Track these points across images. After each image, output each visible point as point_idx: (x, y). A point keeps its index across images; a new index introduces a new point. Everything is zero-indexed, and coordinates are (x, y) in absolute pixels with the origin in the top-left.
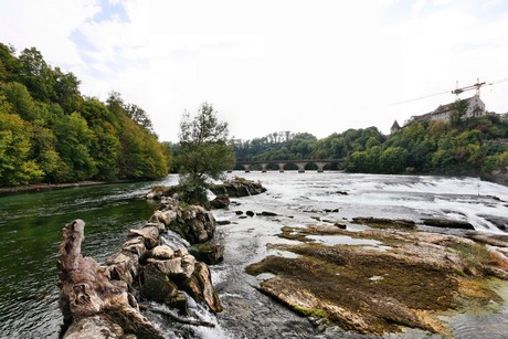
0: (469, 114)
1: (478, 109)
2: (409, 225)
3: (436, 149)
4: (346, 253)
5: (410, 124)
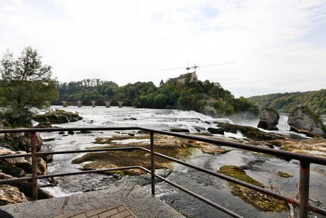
0: (192, 80)
1: (195, 79)
3: (179, 97)
5: (168, 82)
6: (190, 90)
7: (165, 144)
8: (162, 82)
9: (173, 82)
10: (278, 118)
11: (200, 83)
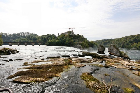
0: (71, 34)
1: (73, 33)
2: (59, 57)
3: (66, 41)
4: (43, 66)
5: (61, 34)
6: (71, 38)
7: (58, 64)
8: (59, 34)
9: (63, 34)
10: (105, 49)
11: (75, 35)
